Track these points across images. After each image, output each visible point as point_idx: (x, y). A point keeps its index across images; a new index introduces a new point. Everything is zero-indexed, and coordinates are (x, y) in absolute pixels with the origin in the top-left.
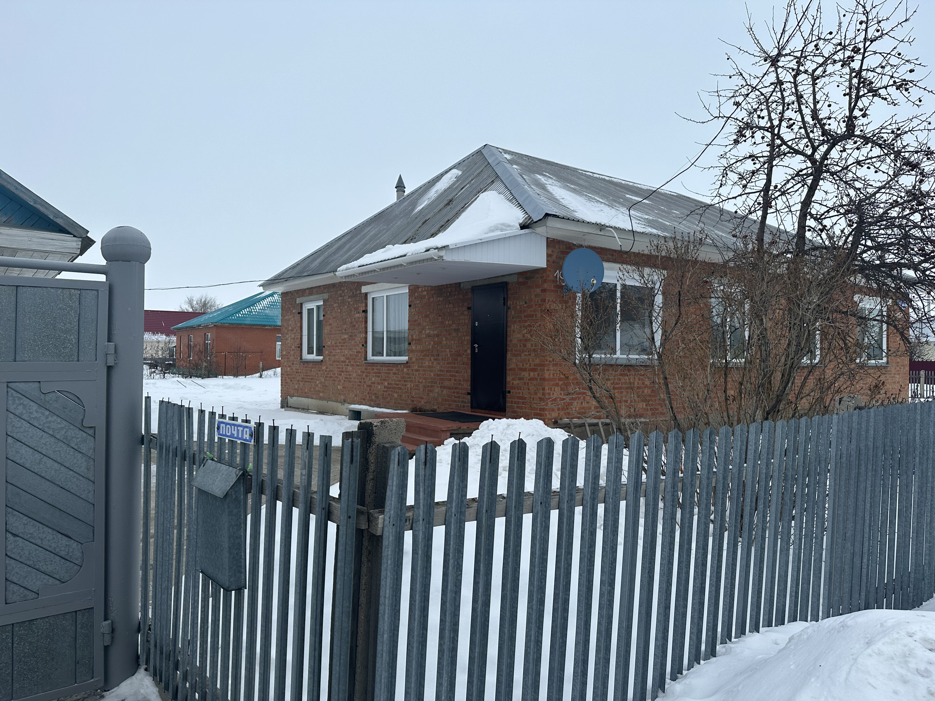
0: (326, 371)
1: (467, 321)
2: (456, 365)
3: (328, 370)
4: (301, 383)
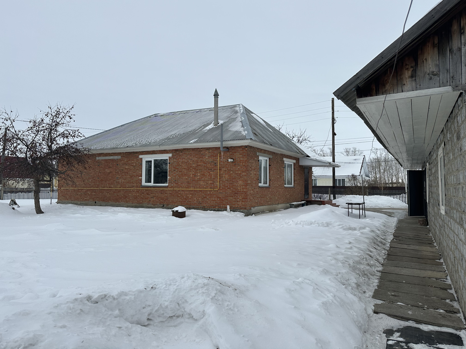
3: (272, 191)
4: (259, 199)
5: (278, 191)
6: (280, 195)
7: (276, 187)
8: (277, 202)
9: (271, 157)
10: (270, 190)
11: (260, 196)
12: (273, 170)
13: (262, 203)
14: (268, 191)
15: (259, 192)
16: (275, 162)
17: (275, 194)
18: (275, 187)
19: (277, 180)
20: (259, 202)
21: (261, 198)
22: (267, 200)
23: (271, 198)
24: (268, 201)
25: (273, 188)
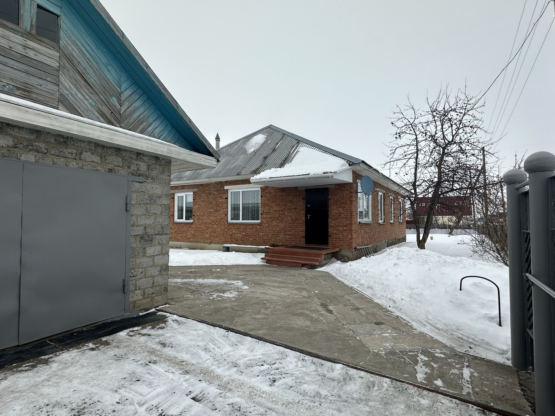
0: (196, 228)
1: (302, 204)
2: (295, 224)
3: (197, 227)
4: (174, 234)
5: (210, 228)
6: (215, 233)
7: (206, 223)
8: (209, 241)
9: (196, 190)
10: (194, 226)
11: (176, 232)
12: (199, 204)
13: (178, 239)
14: (190, 228)
15: (173, 228)
16: (203, 195)
17: (205, 231)
18: (202, 223)
19: (208, 215)
20: (174, 237)
21: (178, 233)
22: (188, 237)
23: (196, 235)
24: (190, 238)
25: (199, 225)
